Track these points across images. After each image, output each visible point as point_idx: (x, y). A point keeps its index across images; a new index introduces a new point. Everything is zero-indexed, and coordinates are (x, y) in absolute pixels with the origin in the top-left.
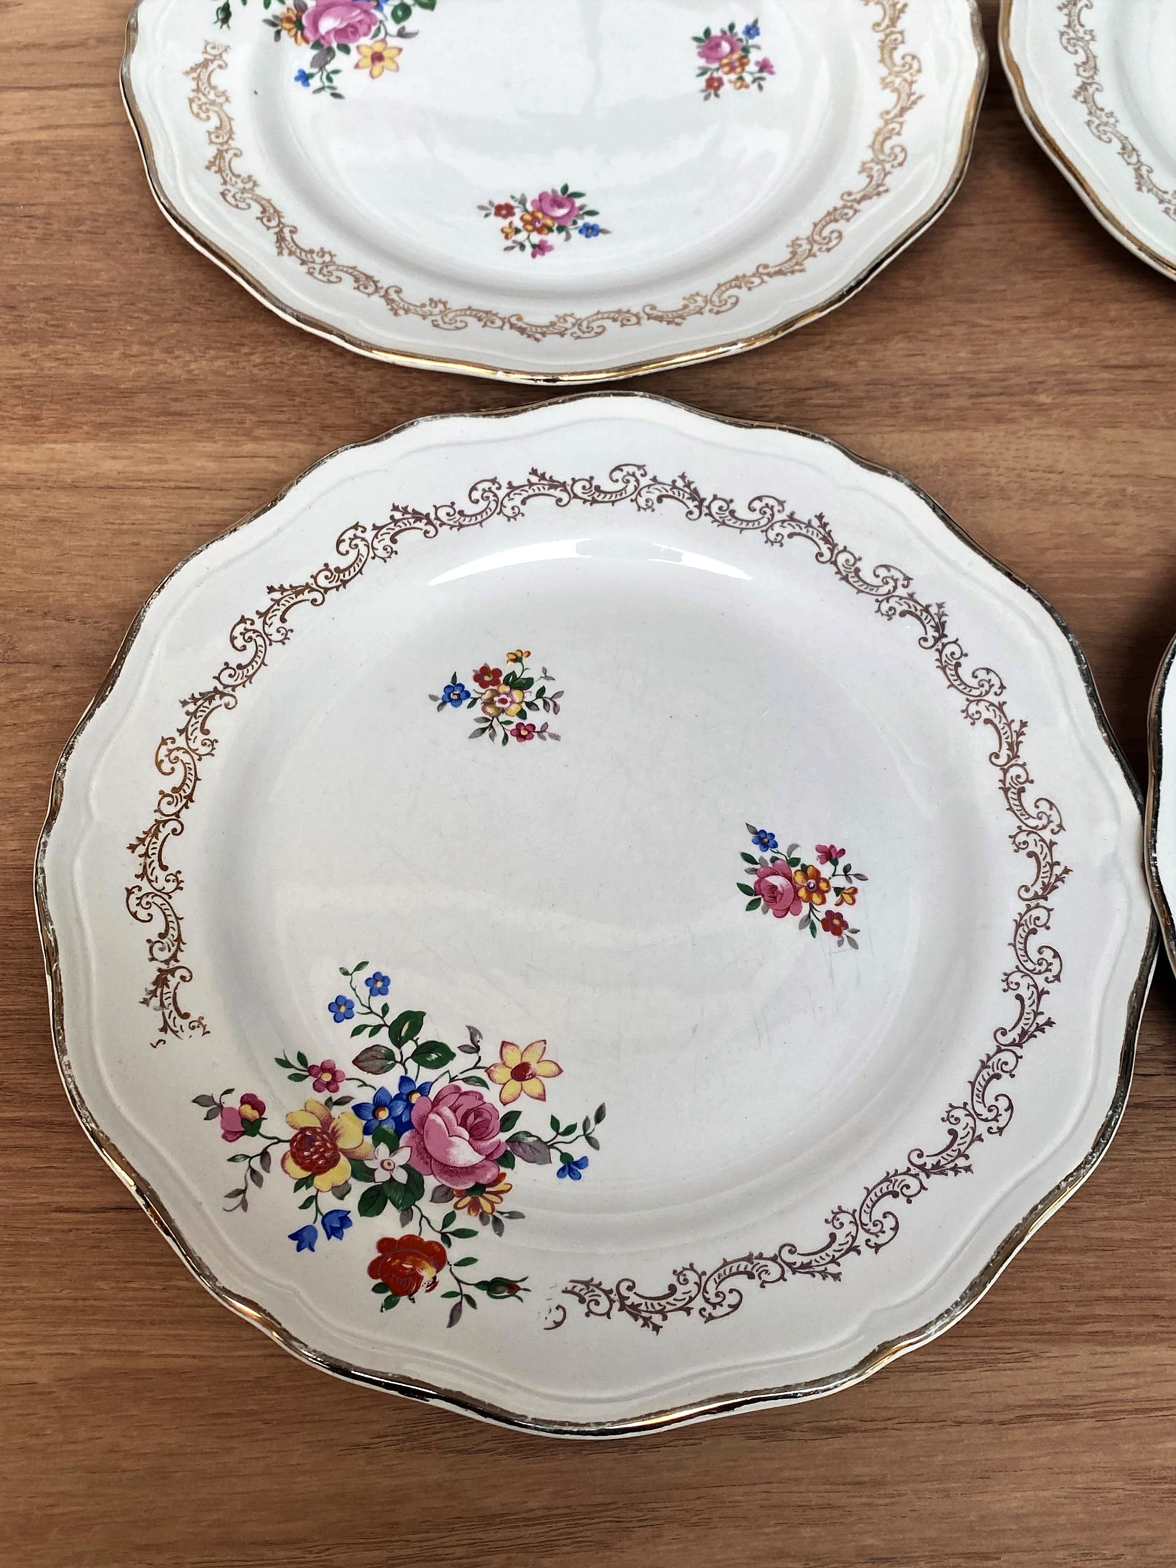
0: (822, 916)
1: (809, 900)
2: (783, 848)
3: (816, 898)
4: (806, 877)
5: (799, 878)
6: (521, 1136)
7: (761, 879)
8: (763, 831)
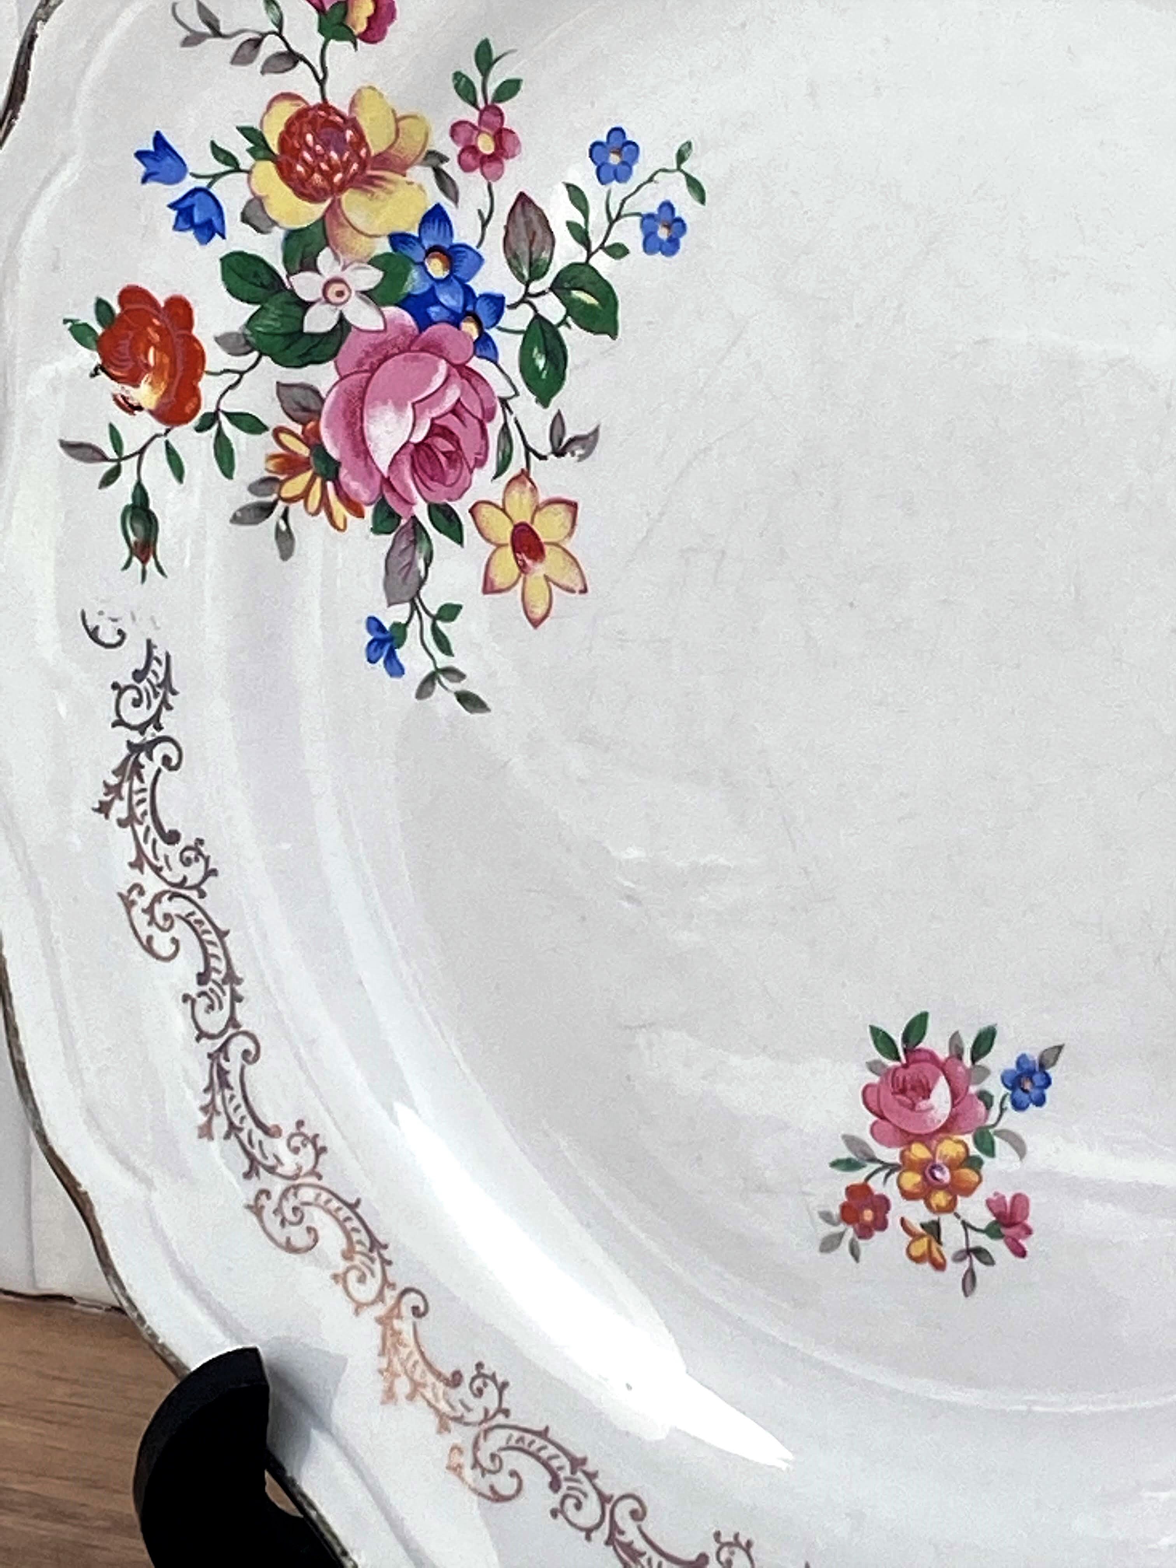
0: (877, 1185)
1: (906, 1165)
2: (1013, 1120)
3: (912, 1179)
4: (954, 1165)
5: (949, 1149)
6: (425, 545)
7: (942, 1067)
8: (1048, 1082)
